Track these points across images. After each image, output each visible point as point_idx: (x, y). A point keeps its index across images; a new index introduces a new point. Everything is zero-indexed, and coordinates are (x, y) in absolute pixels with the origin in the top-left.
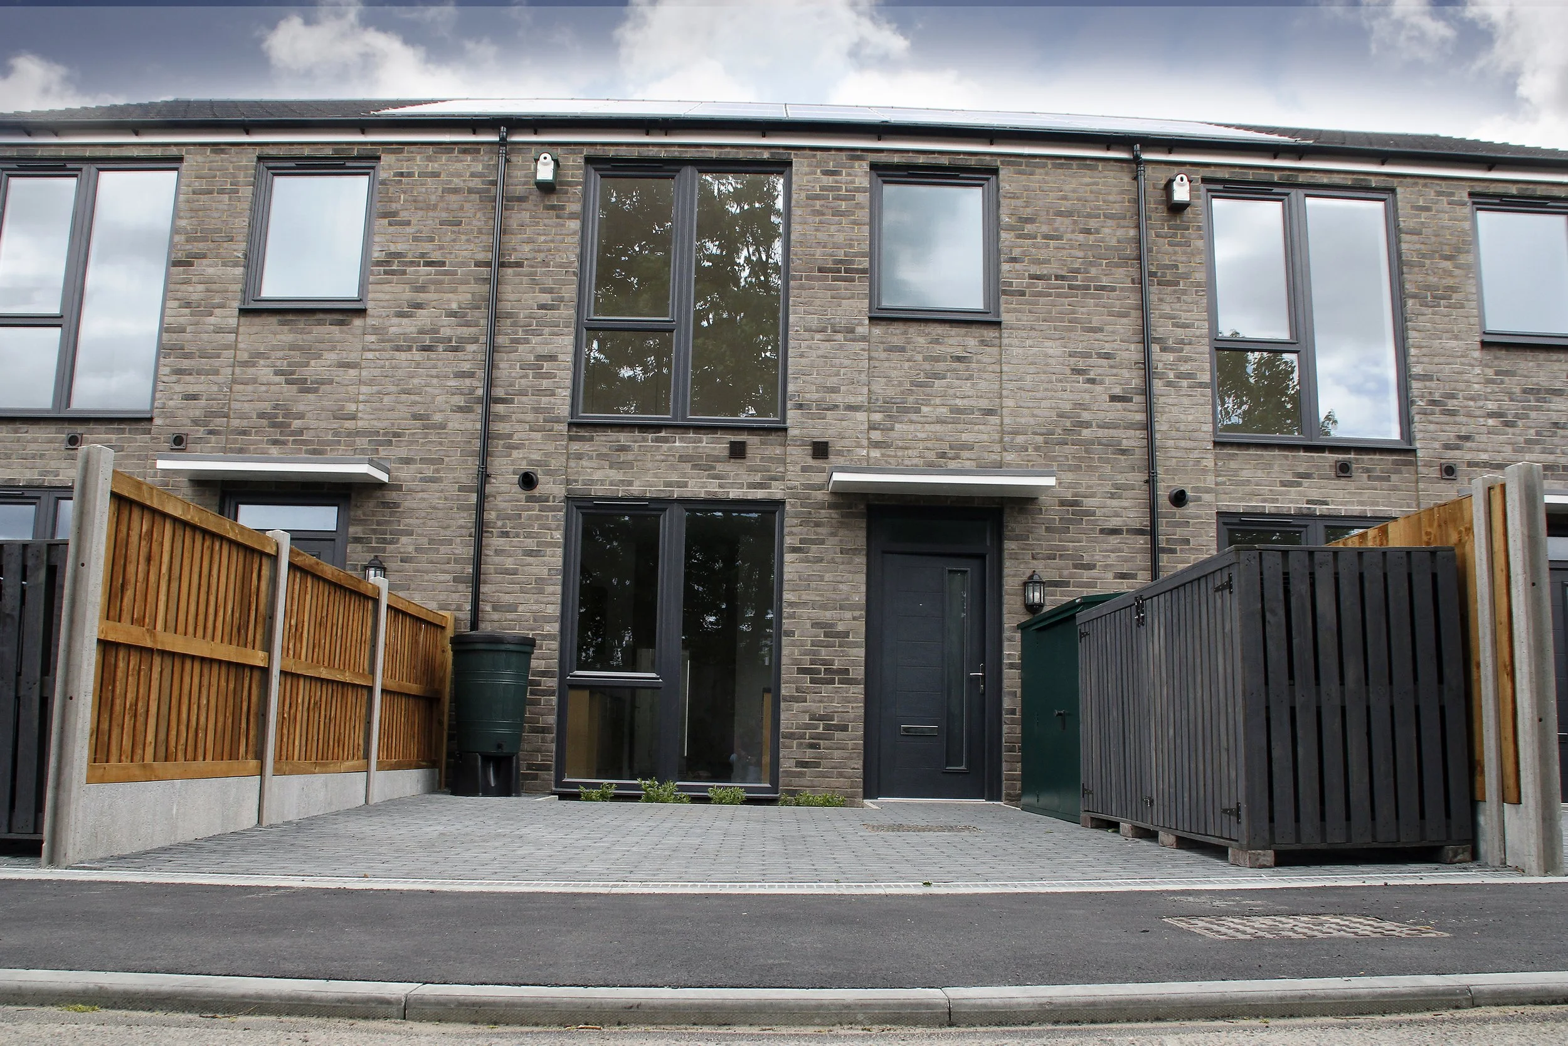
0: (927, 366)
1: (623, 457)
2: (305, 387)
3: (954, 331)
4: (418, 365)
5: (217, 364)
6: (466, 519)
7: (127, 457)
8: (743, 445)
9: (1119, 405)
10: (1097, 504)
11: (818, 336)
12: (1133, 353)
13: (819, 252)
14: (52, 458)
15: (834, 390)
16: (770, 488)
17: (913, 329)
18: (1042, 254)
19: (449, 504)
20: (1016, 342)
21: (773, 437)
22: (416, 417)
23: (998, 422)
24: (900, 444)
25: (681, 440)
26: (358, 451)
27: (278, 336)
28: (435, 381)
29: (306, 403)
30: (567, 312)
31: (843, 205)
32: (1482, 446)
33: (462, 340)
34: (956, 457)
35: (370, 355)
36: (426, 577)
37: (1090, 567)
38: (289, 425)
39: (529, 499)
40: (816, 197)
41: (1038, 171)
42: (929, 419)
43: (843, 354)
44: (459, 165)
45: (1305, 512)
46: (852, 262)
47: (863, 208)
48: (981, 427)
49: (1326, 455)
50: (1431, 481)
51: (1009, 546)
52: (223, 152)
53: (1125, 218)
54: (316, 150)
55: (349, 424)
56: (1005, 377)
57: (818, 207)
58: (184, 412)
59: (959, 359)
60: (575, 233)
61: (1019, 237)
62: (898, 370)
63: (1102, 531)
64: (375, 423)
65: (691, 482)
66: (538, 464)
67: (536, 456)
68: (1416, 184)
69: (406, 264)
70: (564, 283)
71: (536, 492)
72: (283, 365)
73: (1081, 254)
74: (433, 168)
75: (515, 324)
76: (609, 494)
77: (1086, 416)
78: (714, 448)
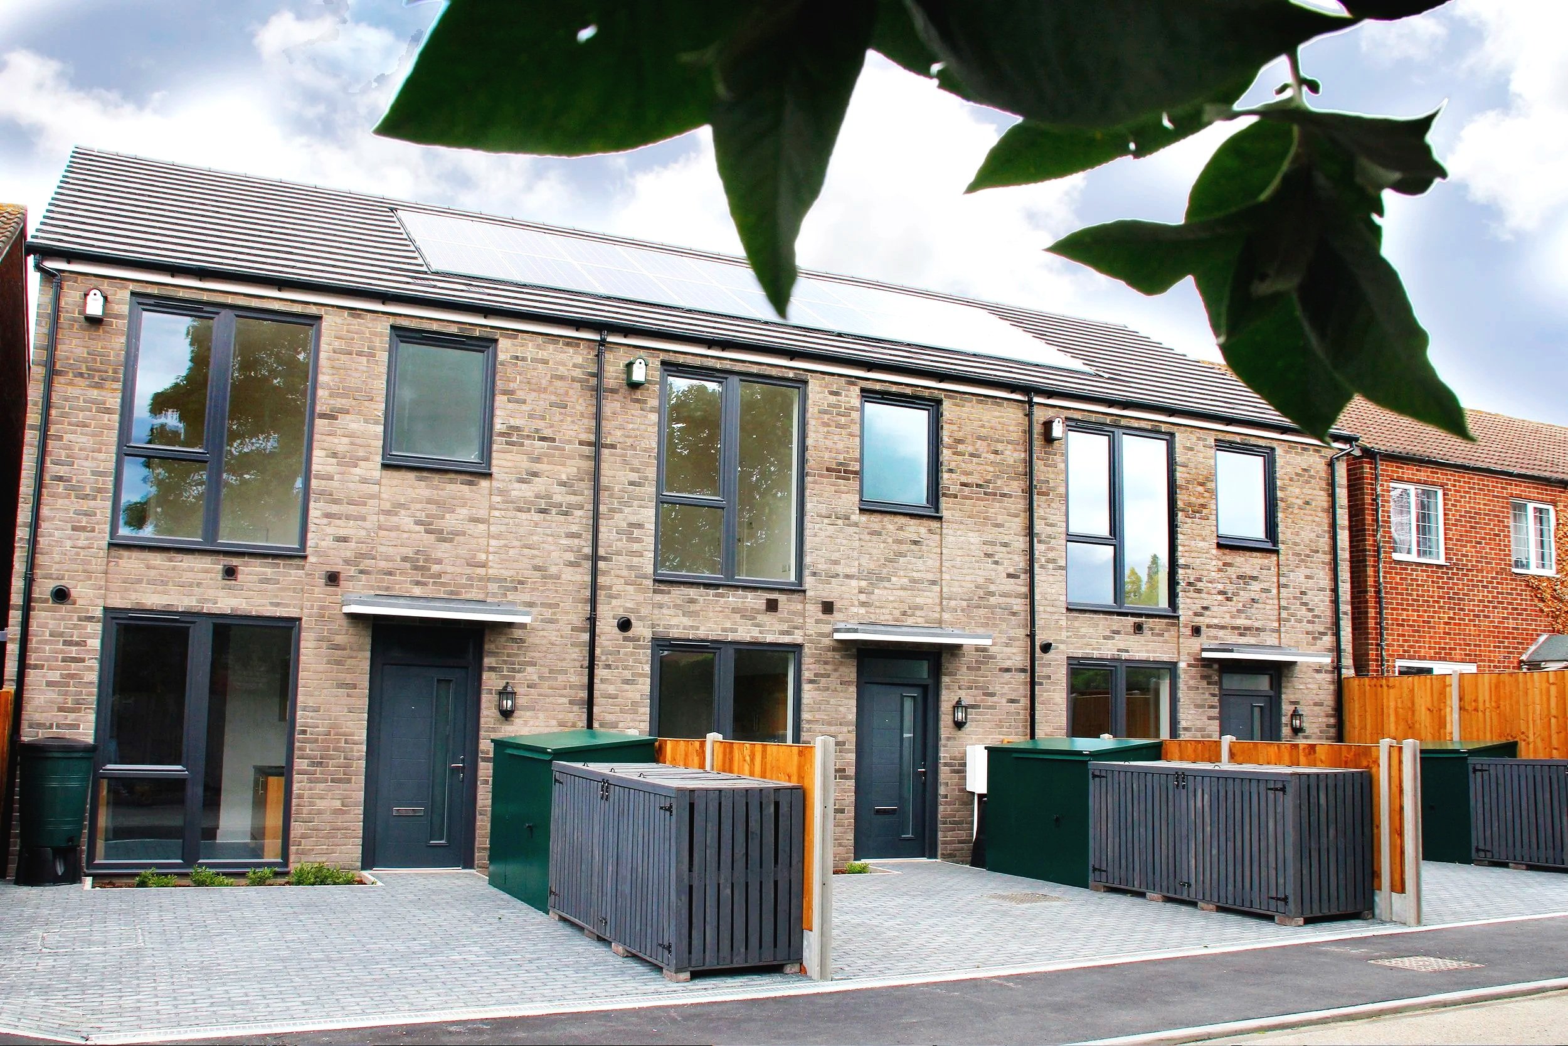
0: (895, 547)
1: (693, 607)
2: (443, 537)
3: (913, 522)
4: (536, 525)
5: (364, 511)
6: (578, 655)
7: (283, 589)
8: (776, 601)
9: (1012, 580)
10: (998, 651)
11: (826, 521)
12: (1021, 543)
13: (827, 455)
14: (209, 587)
15: (836, 562)
16: (793, 634)
17: (887, 519)
18: (969, 467)
19: (564, 641)
20: (951, 532)
21: (795, 596)
22: (537, 568)
23: (939, 590)
24: (878, 604)
25: (733, 596)
26: (490, 595)
27: (416, 490)
28: (550, 539)
29: (442, 550)
30: (650, 490)
31: (843, 420)
32: (1214, 614)
33: (570, 506)
34: (913, 615)
35: (496, 513)
36: (548, 700)
37: (992, 695)
38: (429, 569)
39: (625, 639)
40: (825, 412)
41: (967, 404)
42: (896, 587)
43: (841, 535)
44: (563, 356)
45: (1116, 657)
46: (848, 465)
47: (855, 423)
48: (929, 593)
49: (1129, 618)
50: (1186, 637)
51: (945, 680)
52: (359, 316)
53: (1018, 444)
54: (445, 326)
55: (481, 571)
56: (944, 558)
57: (826, 420)
58: (336, 553)
59: (915, 543)
60: (654, 424)
61: (954, 453)
62: (879, 549)
63: (1001, 670)
64: (502, 571)
65: (740, 629)
66: (632, 611)
67: (630, 605)
68: (1186, 431)
69: (522, 437)
70: (647, 465)
71: (630, 634)
72: (422, 516)
73: (992, 469)
74: (542, 355)
75: (611, 496)
76: (683, 637)
77: (992, 588)
78: (756, 603)
